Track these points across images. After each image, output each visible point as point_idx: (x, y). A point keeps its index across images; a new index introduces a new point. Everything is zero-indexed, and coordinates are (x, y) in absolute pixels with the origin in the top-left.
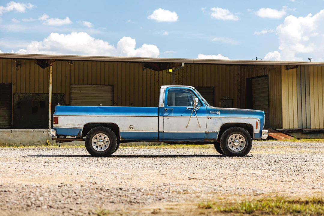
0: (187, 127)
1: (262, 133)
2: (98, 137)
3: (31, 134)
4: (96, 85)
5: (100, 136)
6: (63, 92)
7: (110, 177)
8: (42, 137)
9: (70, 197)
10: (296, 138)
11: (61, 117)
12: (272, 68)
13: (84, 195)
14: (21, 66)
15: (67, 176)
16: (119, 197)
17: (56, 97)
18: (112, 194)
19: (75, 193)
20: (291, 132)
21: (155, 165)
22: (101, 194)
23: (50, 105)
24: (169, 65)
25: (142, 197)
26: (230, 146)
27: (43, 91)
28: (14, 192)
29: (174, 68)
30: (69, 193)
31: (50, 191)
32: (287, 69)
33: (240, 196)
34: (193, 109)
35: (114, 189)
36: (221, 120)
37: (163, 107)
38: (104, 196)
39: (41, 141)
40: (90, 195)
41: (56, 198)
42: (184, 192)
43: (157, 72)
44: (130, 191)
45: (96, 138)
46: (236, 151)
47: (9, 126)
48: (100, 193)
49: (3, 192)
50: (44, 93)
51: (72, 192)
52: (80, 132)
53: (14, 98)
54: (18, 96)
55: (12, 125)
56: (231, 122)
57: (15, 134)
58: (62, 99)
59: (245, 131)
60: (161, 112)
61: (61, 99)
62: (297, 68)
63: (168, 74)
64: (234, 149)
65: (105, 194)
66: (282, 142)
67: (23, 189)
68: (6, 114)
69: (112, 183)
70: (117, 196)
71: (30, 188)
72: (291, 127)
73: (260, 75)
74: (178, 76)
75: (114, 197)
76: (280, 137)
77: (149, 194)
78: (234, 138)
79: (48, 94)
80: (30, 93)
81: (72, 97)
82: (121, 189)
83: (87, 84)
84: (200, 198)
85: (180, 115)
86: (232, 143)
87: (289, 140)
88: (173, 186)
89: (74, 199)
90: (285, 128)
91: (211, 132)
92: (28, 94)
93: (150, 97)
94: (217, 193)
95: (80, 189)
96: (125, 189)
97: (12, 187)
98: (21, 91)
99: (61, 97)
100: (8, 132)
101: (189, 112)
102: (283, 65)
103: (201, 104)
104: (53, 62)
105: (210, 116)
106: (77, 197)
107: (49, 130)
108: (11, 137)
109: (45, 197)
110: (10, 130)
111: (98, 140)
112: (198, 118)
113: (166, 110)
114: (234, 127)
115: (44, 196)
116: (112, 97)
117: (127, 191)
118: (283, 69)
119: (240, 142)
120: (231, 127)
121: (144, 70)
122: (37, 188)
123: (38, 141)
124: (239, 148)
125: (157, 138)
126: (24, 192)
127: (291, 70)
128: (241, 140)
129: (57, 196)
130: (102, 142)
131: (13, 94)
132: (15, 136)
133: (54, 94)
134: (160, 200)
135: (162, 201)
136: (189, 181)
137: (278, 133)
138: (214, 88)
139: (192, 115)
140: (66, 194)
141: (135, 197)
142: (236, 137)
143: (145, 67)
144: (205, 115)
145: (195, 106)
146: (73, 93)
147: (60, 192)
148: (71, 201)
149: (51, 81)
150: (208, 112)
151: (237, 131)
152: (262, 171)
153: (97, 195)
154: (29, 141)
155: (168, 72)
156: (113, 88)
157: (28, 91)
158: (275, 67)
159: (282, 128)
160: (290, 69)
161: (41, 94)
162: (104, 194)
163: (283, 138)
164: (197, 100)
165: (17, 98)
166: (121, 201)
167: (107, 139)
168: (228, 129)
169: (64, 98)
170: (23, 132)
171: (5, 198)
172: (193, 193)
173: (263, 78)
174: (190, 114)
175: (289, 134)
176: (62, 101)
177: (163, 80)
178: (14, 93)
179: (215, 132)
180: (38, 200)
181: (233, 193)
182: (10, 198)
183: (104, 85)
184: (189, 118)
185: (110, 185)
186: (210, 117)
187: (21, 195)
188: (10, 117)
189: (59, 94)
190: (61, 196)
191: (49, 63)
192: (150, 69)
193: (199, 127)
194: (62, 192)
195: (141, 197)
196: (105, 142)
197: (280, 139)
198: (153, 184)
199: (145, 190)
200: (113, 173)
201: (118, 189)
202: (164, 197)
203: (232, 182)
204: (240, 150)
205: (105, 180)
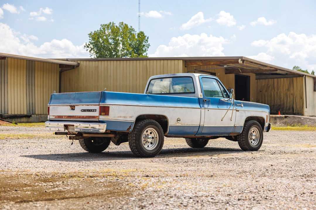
0: (222, 120)
5: (147, 132)
11: (113, 106)
36: (245, 113)
37: (202, 97)
52: (130, 127)
56: (252, 116)
60: (201, 103)
85: (216, 107)
91: (238, 126)
112: (230, 110)
113: (205, 101)
125: (196, 133)
142: (251, 130)
144: (234, 108)
151: (255, 125)
167: (154, 135)
179: (241, 126)
186: (238, 109)
193: (230, 121)
204: (255, 143)
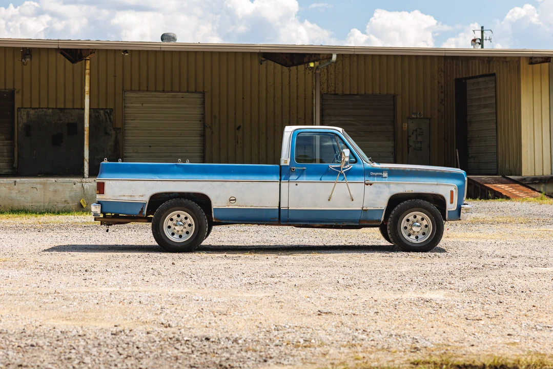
0: (329, 200)
1: (462, 211)
2: (175, 217)
3: (51, 188)
4: (172, 91)
5: (179, 216)
6: (111, 106)
7: (193, 309)
8: (73, 194)
9: (130, 357)
10: (545, 195)
11: (111, 182)
12: (503, 62)
13: (151, 352)
14: (31, 58)
15: (123, 306)
16: (204, 355)
17: (97, 114)
18: (193, 349)
19: (138, 348)
20: (538, 183)
21: (269, 279)
22: (178, 349)
23: (86, 133)
24: (308, 56)
25: (239, 355)
26: (404, 234)
27: (73, 105)
28: (45, 347)
29: (318, 63)
30: (128, 347)
31: (99, 344)
32: (531, 63)
33: (389, 351)
34: (339, 168)
35: (197, 339)
36: (389, 187)
37: (288, 164)
38: (182, 352)
39: (69, 201)
40: (160, 351)
41: (110, 359)
42: (304, 345)
43: (286, 69)
44: (222, 343)
45: (172, 220)
46: (415, 241)
47: (10, 171)
48: (176, 348)
49: (29, 347)
50: (75, 107)
51: (133, 346)
52: (142, 209)
53: (19, 117)
54: (25, 113)
55: (15, 168)
56: (407, 192)
57: (21, 187)
58: (108, 120)
59: (432, 207)
60: (284, 173)
61: (106, 118)
62: (550, 61)
63: (308, 71)
64: (412, 239)
65: (183, 349)
66: (518, 204)
67: (58, 340)
68: (5, 147)
69: (195, 323)
70: (201, 354)
71: (68, 338)
72: (539, 173)
73: (481, 74)
74: (326, 74)
75: (197, 356)
76: (516, 193)
77: (249, 350)
78: (411, 218)
79: (83, 109)
80: (48, 108)
81: (126, 115)
82: (207, 339)
83: (156, 91)
84: (327, 357)
85: (317, 179)
86: (409, 228)
87: (533, 199)
88: (290, 330)
89: (136, 359)
90: (526, 175)
91: (372, 208)
92: (44, 109)
93: (274, 114)
94: (355, 345)
95: (145, 340)
96: (214, 340)
97: (41, 336)
98: (31, 104)
99: (106, 114)
100: (9, 184)
101: (333, 173)
102: (523, 57)
103: (354, 159)
104: (91, 53)
105: (371, 180)
106: (141, 355)
107: (84, 179)
108: (14, 194)
109: (94, 357)
110: (12, 180)
111: (175, 222)
112: (348, 184)
113: (293, 169)
114: (413, 200)
115: (91, 354)
116: (202, 114)
117: (217, 343)
118: (524, 65)
119: (423, 227)
120: (407, 199)
121: (261, 64)
122: (80, 338)
123: (65, 201)
124: (420, 236)
125: (277, 219)
126: (61, 346)
127: (539, 65)
128: (425, 222)
129: (111, 354)
130: (181, 225)
131: (16, 109)
132: (22, 192)
133: (94, 109)
134: (265, 361)
135: (268, 363)
136: (318, 318)
137: (512, 185)
138: (394, 97)
139: (339, 179)
140: (124, 349)
141: (228, 355)
142: (415, 217)
143: (263, 57)
144: (362, 179)
145: (344, 163)
146: (129, 107)
147: (115, 346)
148: (132, 365)
149: (87, 88)
150: (366, 173)
151: (416, 207)
152: (445, 292)
153: (171, 352)
154: (48, 201)
155: (306, 66)
156: (204, 98)
157: (44, 105)
158: (508, 60)
159: (520, 174)
160: (537, 63)
161: (69, 109)
162: (181, 348)
163: (521, 195)
164: (347, 152)
165: (25, 117)
166: (206, 364)
167: (190, 220)
168: (402, 204)
169: (112, 117)
170: (37, 183)
171: (35, 358)
172: (319, 346)
173: (487, 79)
174: (335, 178)
175: (534, 187)
176: (109, 123)
177: (297, 82)
178: (18, 108)
179: (379, 208)
180: (84, 363)
181: (379, 347)
182: (42, 360)
183: (188, 92)
184: (334, 184)
185: (191, 330)
186: (371, 182)
187: (56, 352)
188: (11, 152)
189: (102, 109)
190: (117, 354)
191: (84, 55)
192: (273, 62)
193: (350, 200)
194: (118, 346)
195: (237, 356)
196: (186, 225)
197: (516, 196)
198: (260, 326)
199: (245, 341)
200: (198, 300)
201: (204, 339)
202: (272, 356)
203: (386, 321)
204: (422, 239)
205: (185, 316)
